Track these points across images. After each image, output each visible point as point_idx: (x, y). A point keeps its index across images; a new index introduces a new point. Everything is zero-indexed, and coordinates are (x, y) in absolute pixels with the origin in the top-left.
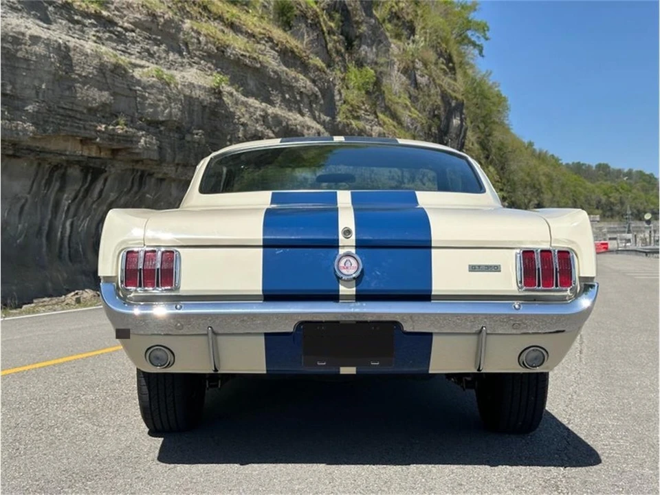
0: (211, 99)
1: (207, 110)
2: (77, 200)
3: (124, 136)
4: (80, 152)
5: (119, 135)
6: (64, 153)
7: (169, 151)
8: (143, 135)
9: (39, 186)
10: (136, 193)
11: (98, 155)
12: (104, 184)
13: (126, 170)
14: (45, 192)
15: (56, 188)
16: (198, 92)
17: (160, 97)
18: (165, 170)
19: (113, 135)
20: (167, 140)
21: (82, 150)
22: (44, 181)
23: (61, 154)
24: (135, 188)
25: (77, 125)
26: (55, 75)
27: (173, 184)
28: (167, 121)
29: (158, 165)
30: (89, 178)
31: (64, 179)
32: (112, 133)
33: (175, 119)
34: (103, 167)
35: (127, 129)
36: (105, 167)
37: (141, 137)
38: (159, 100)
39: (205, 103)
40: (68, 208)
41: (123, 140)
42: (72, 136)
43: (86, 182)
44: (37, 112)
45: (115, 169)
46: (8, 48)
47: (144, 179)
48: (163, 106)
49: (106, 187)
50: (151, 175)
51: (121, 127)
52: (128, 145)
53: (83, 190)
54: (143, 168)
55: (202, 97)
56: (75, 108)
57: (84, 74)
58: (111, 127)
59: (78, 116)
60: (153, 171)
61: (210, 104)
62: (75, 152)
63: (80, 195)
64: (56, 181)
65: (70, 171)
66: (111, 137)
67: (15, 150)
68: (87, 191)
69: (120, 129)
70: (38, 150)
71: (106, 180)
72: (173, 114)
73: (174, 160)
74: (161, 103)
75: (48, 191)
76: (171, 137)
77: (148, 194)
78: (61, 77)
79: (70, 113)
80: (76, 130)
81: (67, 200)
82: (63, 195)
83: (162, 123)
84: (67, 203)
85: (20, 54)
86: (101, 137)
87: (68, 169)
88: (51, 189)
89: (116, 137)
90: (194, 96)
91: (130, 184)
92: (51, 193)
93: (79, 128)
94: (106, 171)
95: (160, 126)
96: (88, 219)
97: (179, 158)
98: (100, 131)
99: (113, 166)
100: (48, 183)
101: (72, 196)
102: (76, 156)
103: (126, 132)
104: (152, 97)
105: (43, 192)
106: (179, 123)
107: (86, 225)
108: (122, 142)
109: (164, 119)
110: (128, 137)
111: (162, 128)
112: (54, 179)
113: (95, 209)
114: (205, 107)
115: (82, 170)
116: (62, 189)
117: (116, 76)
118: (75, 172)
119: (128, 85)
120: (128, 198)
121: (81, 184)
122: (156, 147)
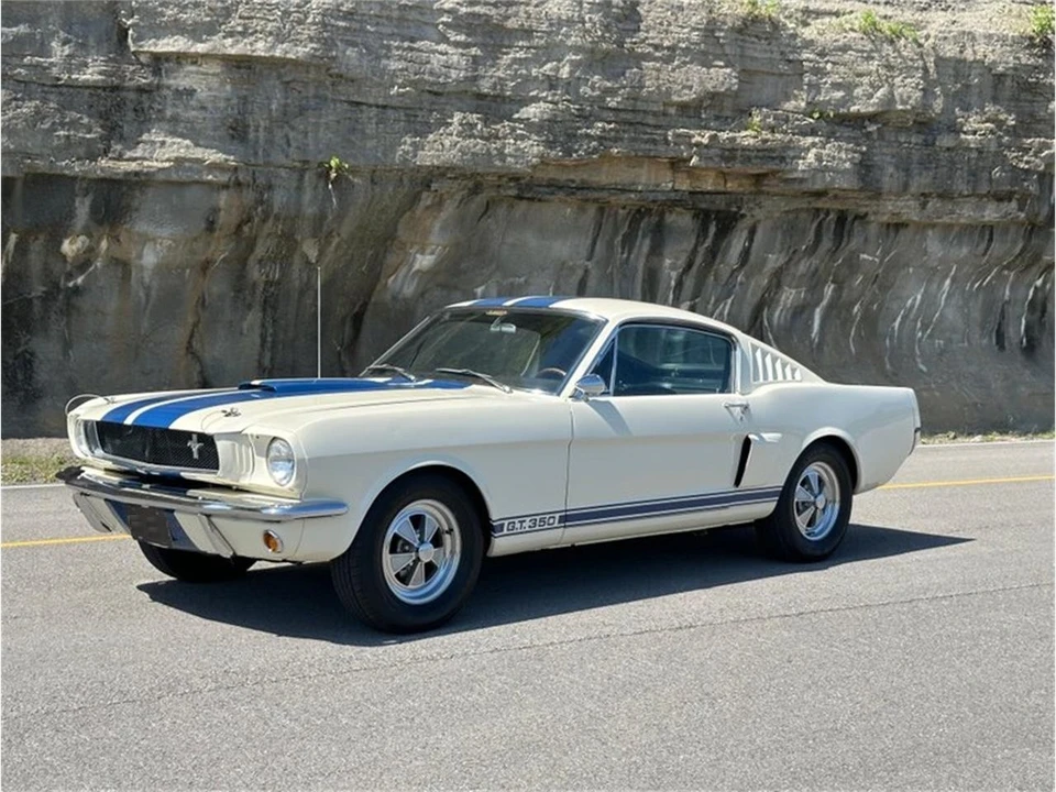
0: (1018, 58)
1: (1008, 82)
2: (695, 268)
3: (758, 151)
4: (670, 185)
5: (744, 149)
6: (633, 188)
7: (891, 170)
8: (814, 145)
9: (610, 246)
10: (834, 252)
11: (721, 188)
12: (751, 239)
13: (797, 211)
14: (625, 256)
15: (645, 249)
16: (981, 49)
17: (863, 68)
18: (890, 208)
19: (733, 150)
20: (885, 150)
21: (674, 181)
22: (620, 238)
23: (623, 191)
24: (827, 244)
25: (646, 137)
26: (592, 51)
27: (930, 233)
28: (883, 113)
29: (870, 198)
30: (712, 229)
31: (659, 234)
32: (729, 146)
33: (900, 107)
34: (734, 209)
35: (769, 136)
36: (740, 208)
37: (808, 149)
38: (860, 75)
39: (1000, 69)
40: (680, 284)
41: (756, 157)
42: (649, 157)
43: (706, 237)
44: (549, 120)
45: (766, 213)
46: (486, 15)
47: (847, 227)
48: (871, 85)
49: (755, 244)
50: (861, 218)
51: (754, 133)
52: (772, 166)
53: (702, 250)
54: (837, 206)
55: (991, 57)
56: (640, 106)
57: (666, 43)
58: (724, 135)
59: (651, 120)
60: (864, 210)
61: (1015, 69)
62: (658, 186)
63: (699, 260)
64: (644, 237)
65: (670, 218)
66: (727, 153)
67: (519, 189)
68: (713, 253)
69: (746, 138)
70: (574, 185)
71: (752, 232)
72: (897, 97)
73: (906, 186)
74: (865, 80)
75: (629, 254)
76: (901, 144)
77: (864, 253)
78: (607, 54)
79: (629, 116)
80: (647, 147)
81: (673, 267)
82: (662, 261)
83: (872, 118)
84: (674, 274)
85: (512, 24)
86: (700, 155)
87: (667, 215)
88: (635, 251)
89: (739, 153)
90: (971, 58)
91: (811, 235)
92: (637, 258)
93: (654, 142)
94: (743, 216)
95: (867, 123)
96: (730, 301)
97: (920, 182)
98: (698, 145)
99: (759, 206)
100: (629, 241)
101: (682, 262)
102: (663, 192)
103: (765, 141)
104: (842, 69)
105: (620, 256)
106: (917, 115)
107: (726, 312)
108: (753, 161)
109: (871, 109)
110: (771, 150)
111: (872, 128)
112: (640, 233)
113: (741, 284)
114: (1000, 77)
115: (696, 216)
116: (656, 250)
117: (747, 38)
118: (682, 220)
119: (782, 53)
120: (815, 261)
121: (694, 241)
122: (848, 165)
